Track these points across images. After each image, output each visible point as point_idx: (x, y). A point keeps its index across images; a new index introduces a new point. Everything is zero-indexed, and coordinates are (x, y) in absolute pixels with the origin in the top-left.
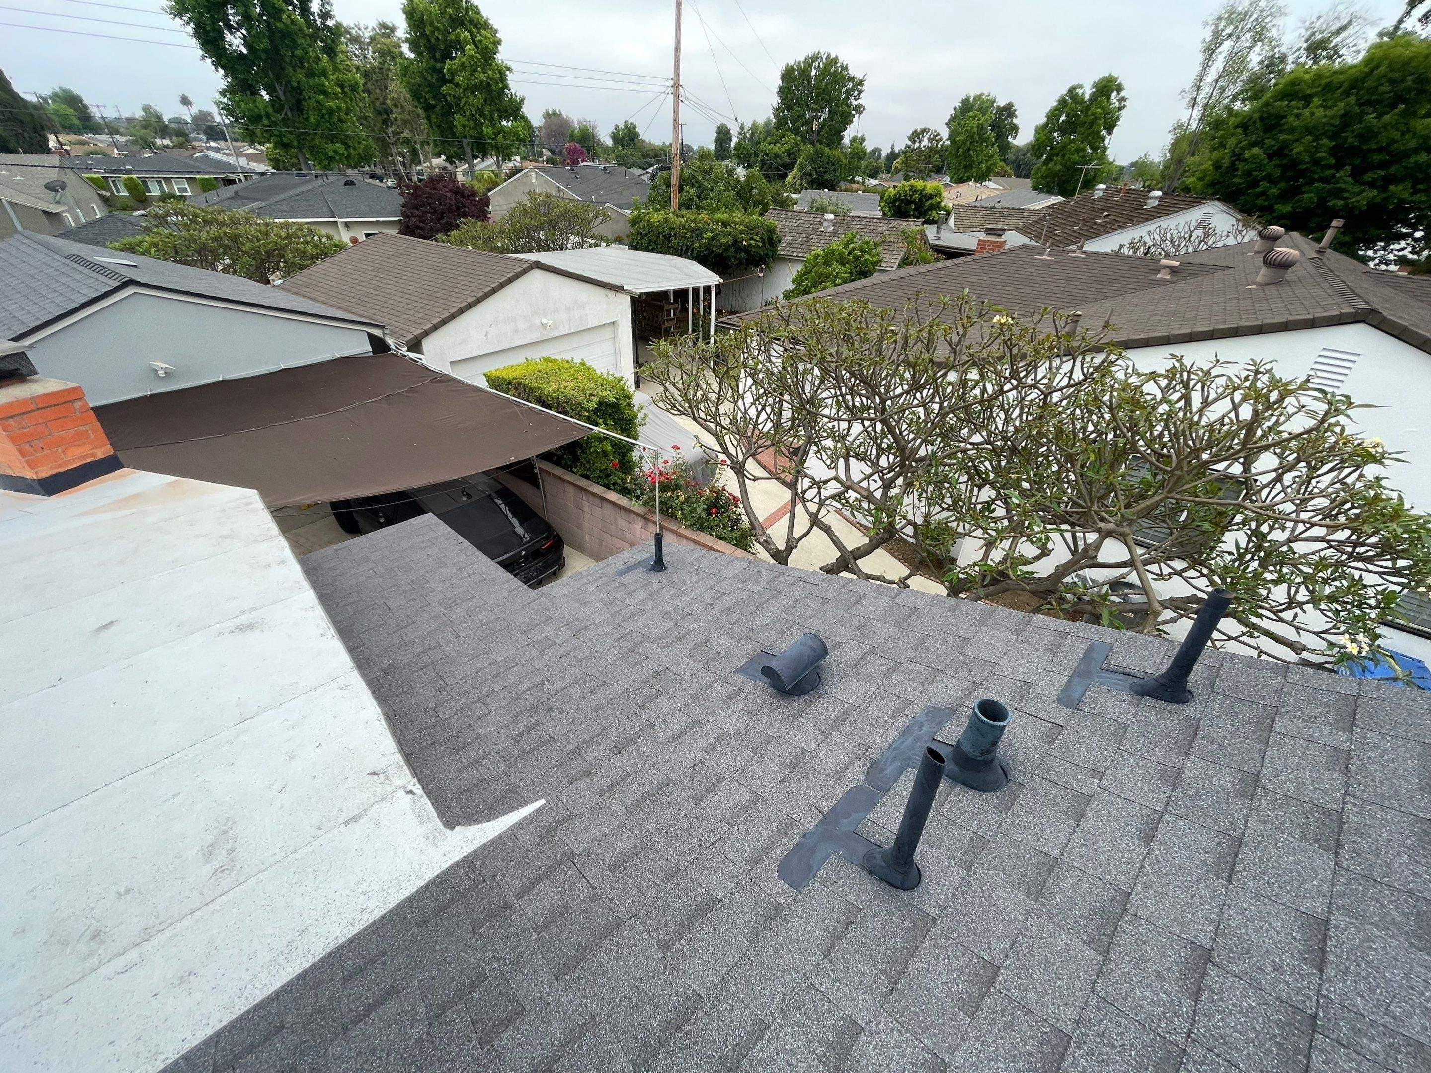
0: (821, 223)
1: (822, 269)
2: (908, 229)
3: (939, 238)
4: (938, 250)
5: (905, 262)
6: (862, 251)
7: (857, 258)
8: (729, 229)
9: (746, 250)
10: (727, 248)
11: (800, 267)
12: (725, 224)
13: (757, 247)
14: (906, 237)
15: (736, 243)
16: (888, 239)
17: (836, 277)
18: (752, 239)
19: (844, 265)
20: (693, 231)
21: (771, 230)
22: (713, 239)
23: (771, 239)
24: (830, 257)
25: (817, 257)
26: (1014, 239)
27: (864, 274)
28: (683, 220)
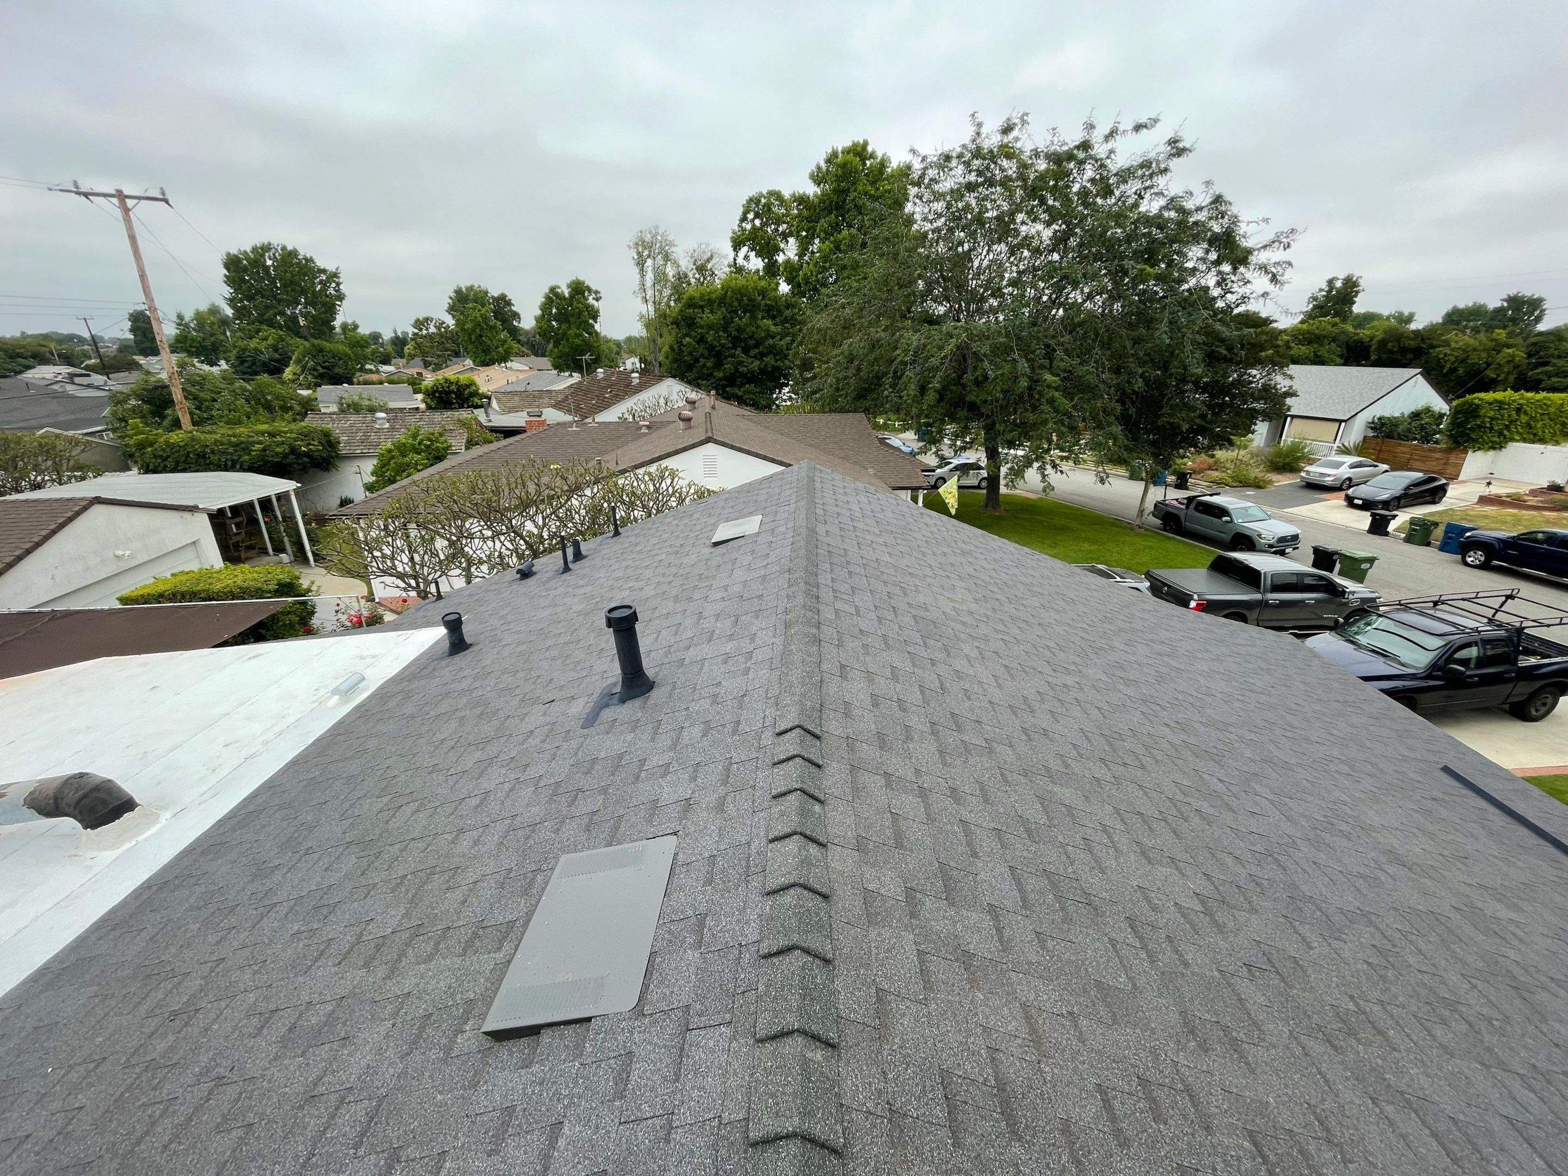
0: (375, 422)
1: (400, 460)
2: (461, 418)
3: (490, 421)
4: (494, 430)
5: (470, 444)
6: (430, 440)
7: (429, 446)
8: (279, 439)
9: (306, 455)
10: (285, 456)
11: (375, 462)
12: (272, 435)
13: (318, 450)
14: (463, 424)
15: (293, 450)
16: (447, 427)
17: (416, 464)
18: (310, 444)
19: (419, 454)
20: (235, 445)
21: (327, 434)
22: (264, 450)
23: (330, 443)
24: (402, 449)
25: (390, 451)
26: (552, 416)
27: (439, 458)
28: (218, 437)
